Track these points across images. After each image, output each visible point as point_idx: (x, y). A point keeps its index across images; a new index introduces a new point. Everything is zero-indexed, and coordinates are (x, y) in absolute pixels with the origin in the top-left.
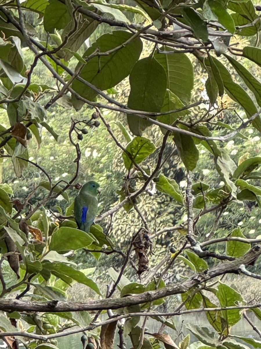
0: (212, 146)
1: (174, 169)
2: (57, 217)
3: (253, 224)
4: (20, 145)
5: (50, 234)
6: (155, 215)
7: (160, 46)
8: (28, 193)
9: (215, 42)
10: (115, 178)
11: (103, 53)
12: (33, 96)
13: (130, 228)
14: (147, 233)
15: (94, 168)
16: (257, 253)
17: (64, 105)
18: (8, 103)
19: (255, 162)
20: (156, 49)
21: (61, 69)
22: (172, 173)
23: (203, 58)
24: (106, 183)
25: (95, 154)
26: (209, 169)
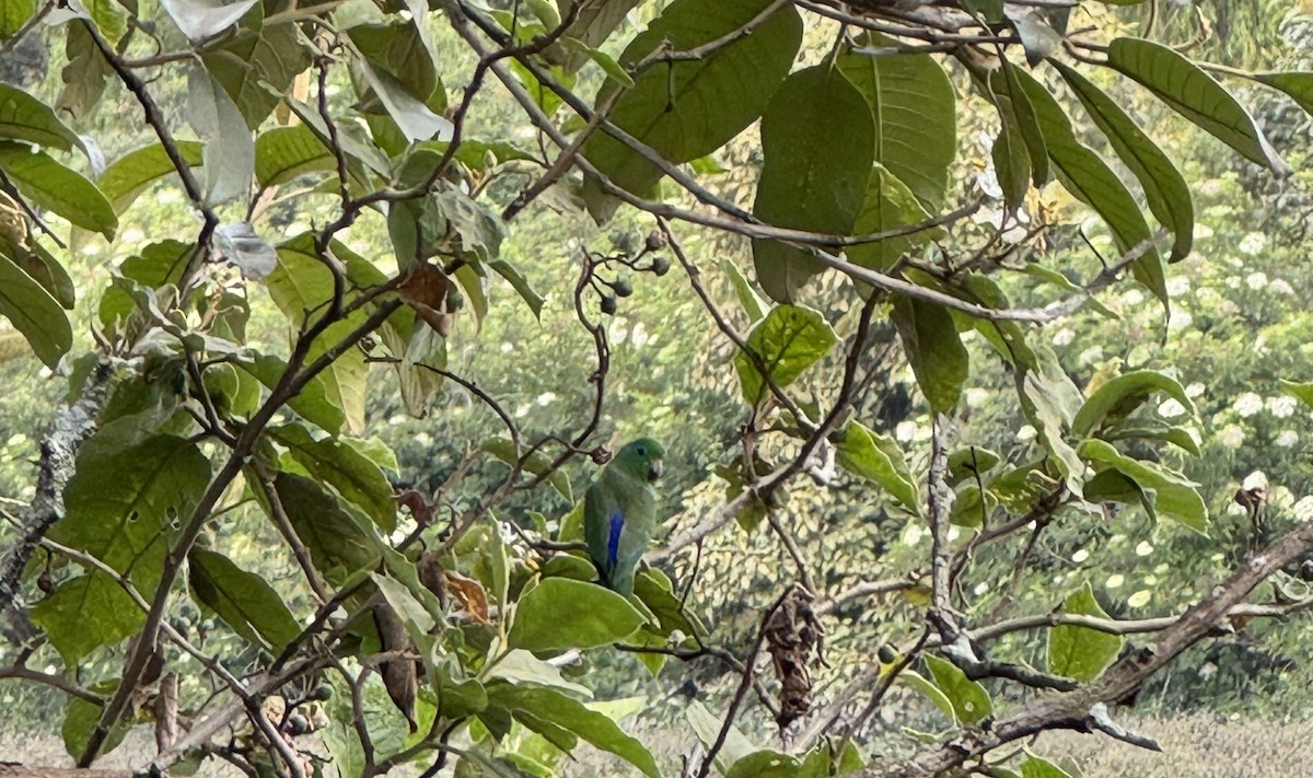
0: (1009, 337)
1: (881, 387)
2: (533, 546)
3: (1119, 558)
4: (427, 328)
5: (513, 596)
6: (821, 526)
7: (855, 31)
8: (432, 453)
9: (1023, 22)
10: (699, 411)
11: (684, 54)
12: (467, 178)
13: (741, 563)
14: (809, 600)
15: (636, 380)
16: (1143, 668)
17: (558, 203)
18: (392, 200)
19: (1139, 389)
20: (843, 40)
21: (550, 97)
22: (873, 398)
23: (986, 71)
24: (673, 426)
25: (640, 338)
26: (986, 387)
